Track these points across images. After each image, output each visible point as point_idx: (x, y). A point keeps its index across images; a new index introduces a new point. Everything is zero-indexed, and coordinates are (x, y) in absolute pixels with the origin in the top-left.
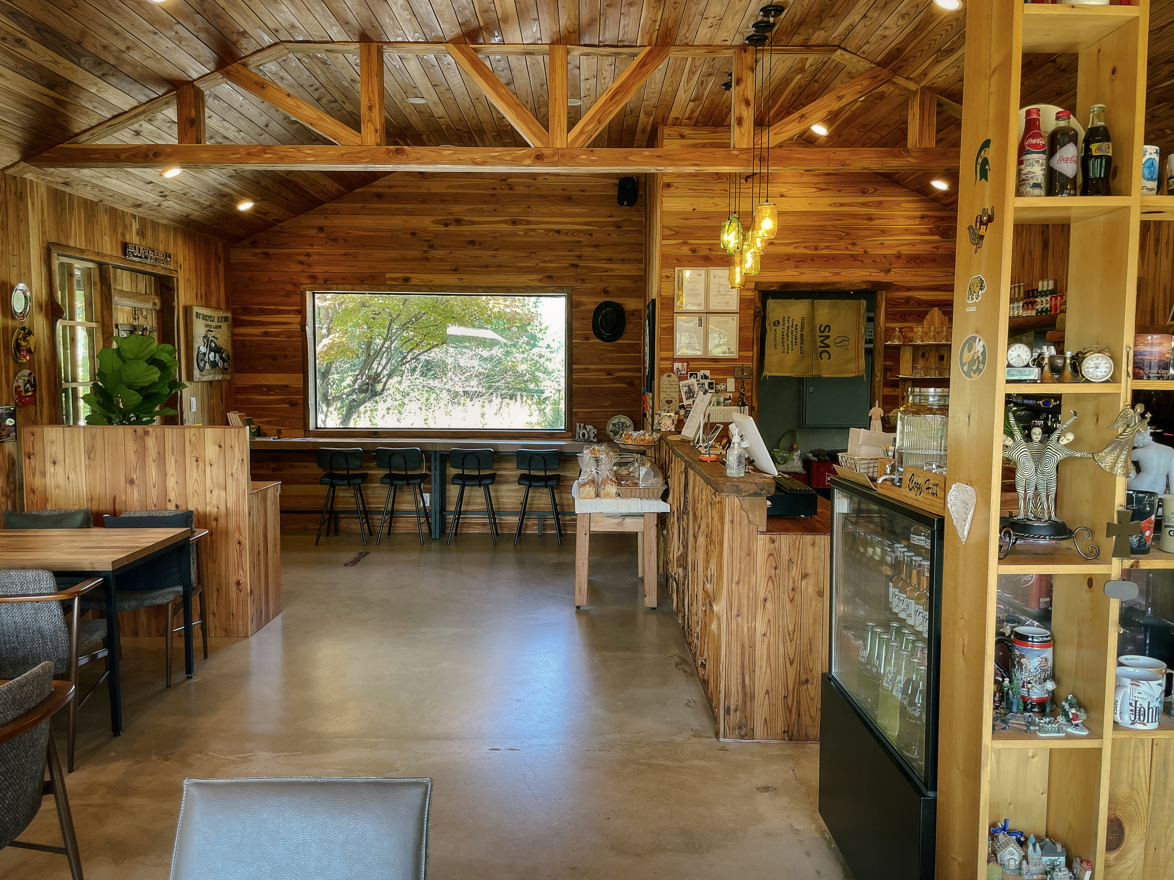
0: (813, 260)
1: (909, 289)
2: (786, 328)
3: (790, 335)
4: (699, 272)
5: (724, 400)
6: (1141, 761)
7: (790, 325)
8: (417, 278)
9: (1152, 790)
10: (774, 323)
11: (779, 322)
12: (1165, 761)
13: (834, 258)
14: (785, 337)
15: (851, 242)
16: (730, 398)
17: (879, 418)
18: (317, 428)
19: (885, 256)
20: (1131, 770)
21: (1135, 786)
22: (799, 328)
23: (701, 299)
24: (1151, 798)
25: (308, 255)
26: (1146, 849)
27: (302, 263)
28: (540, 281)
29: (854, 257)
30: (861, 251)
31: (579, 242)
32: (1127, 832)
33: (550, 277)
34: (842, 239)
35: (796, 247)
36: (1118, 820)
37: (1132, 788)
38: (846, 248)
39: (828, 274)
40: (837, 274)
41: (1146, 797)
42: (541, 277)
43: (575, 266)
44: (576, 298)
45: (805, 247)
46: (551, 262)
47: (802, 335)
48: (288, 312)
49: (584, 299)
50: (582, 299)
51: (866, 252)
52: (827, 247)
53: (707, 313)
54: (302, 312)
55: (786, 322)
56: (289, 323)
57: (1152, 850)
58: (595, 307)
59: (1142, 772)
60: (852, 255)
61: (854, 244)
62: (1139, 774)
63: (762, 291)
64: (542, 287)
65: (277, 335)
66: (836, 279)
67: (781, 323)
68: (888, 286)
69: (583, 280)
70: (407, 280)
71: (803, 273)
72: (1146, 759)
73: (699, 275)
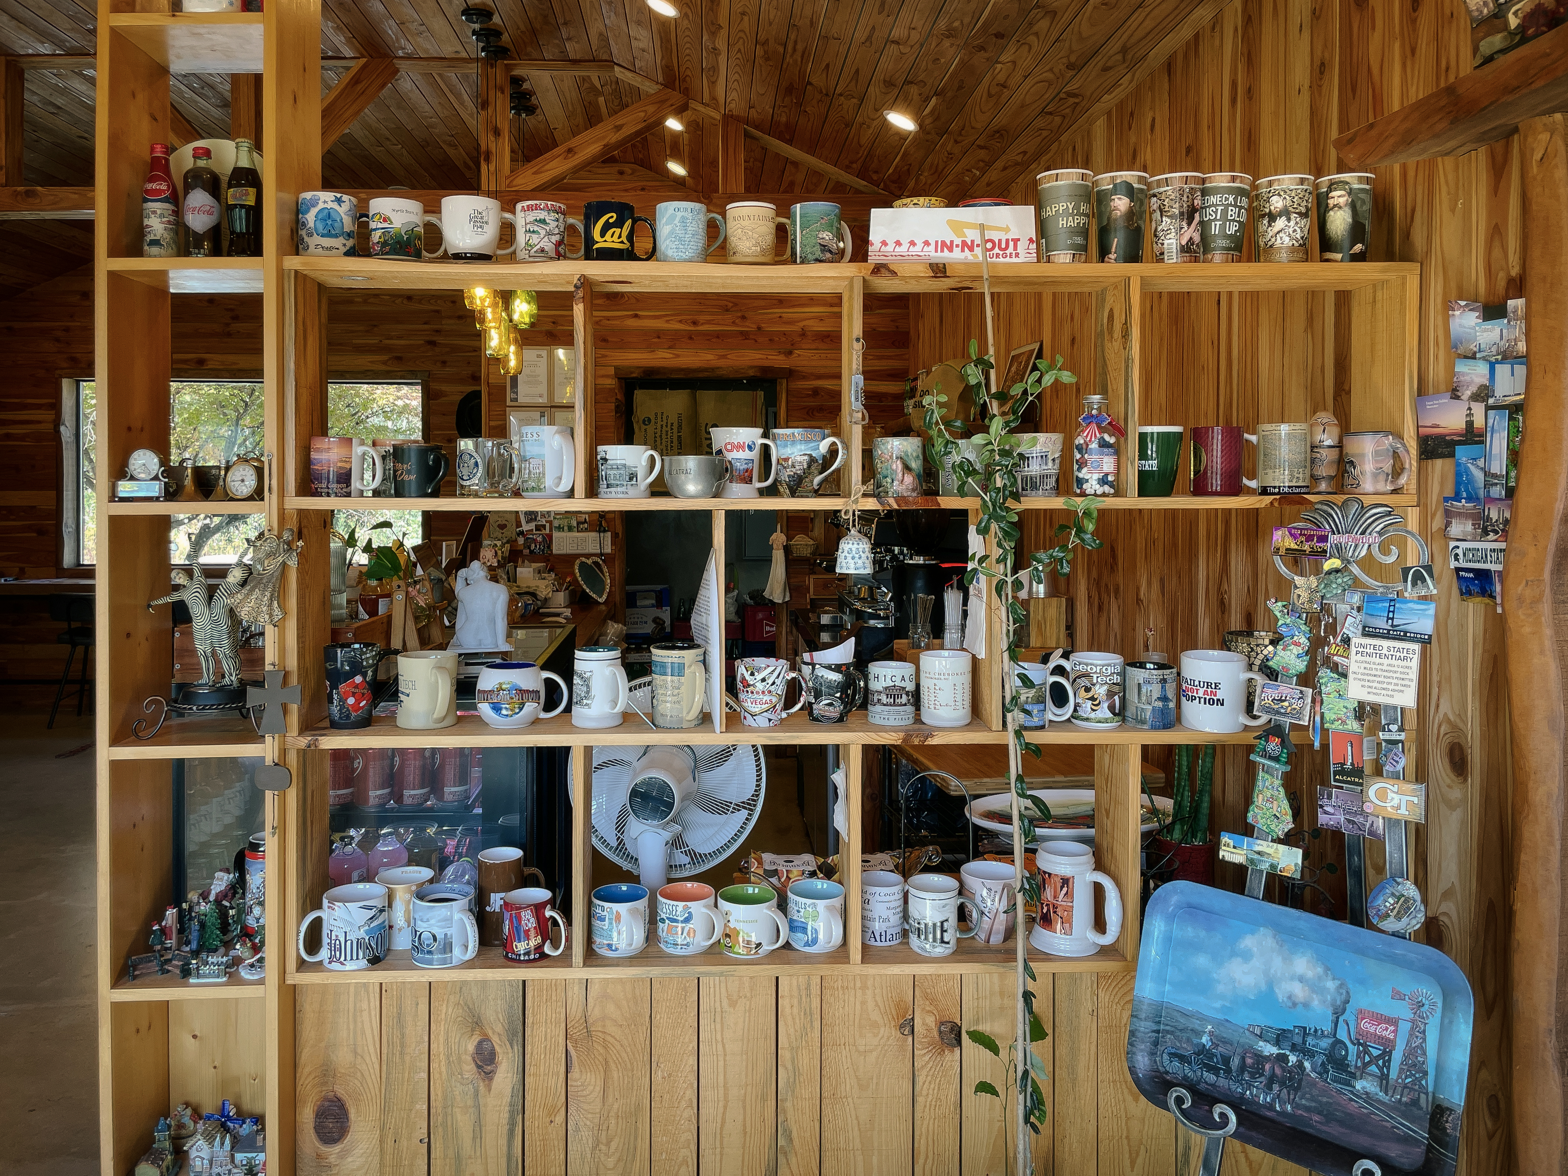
0: (691, 338)
1: (819, 377)
2: (659, 427)
3: (664, 436)
4: (539, 352)
5: (578, 523)
6: (365, 1014)
7: (664, 423)
8: (214, 360)
9: (384, 1057)
10: (644, 421)
11: (649, 420)
12: (399, 1014)
13: (718, 335)
14: (658, 439)
15: (739, 314)
16: (585, 522)
17: (781, 547)
18: (79, 565)
19: (784, 334)
20: (351, 1027)
21: (359, 1051)
22: (675, 427)
23: (543, 389)
24: (384, 1067)
25: (67, 330)
26: (381, 1142)
27: (58, 340)
28: (385, 363)
29: (745, 335)
30: (753, 327)
31: (438, 311)
32: (352, 1115)
33: (399, 359)
34: (727, 310)
35: (667, 321)
36: (339, 1100)
37: (356, 1053)
38: (733, 322)
39: (710, 357)
40: (724, 357)
41: (377, 1066)
42: (385, 357)
43: (432, 343)
44: (435, 386)
45: (680, 321)
46: (399, 338)
47: (679, 437)
48: (39, 407)
49: (445, 388)
50: (443, 388)
51: (759, 328)
52: (709, 322)
53: (552, 407)
54: (56, 406)
55: (659, 419)
56: (39, 422)
57: (390, 1141)
58: (459, 398)
59: (368, 1032)
60: (742, 333)
61: (743, 318)
62: (363, 1033)
63: (625, 379)
64: (388, 372)
65: (23, 438)
66: (722, 363)
67: (653, 421)
68: (790, 374)
69: (444, 363)
70: (201, 362)
71: (678, 356)
72: (373, 1013)
73: (539, 356)
